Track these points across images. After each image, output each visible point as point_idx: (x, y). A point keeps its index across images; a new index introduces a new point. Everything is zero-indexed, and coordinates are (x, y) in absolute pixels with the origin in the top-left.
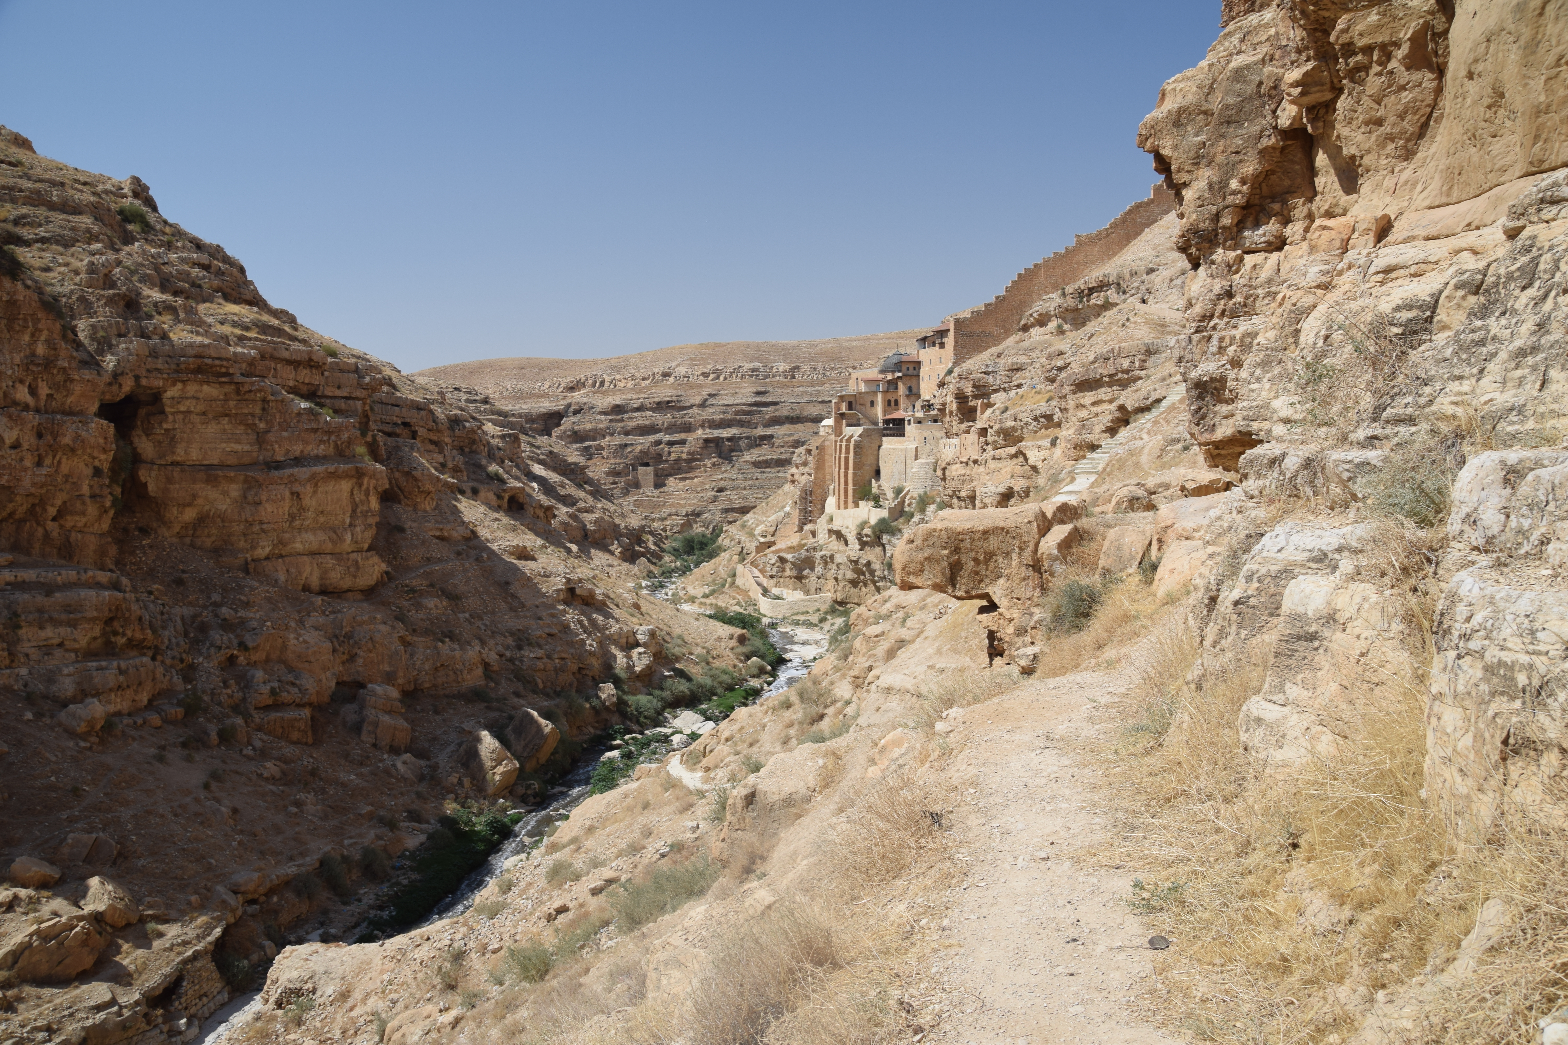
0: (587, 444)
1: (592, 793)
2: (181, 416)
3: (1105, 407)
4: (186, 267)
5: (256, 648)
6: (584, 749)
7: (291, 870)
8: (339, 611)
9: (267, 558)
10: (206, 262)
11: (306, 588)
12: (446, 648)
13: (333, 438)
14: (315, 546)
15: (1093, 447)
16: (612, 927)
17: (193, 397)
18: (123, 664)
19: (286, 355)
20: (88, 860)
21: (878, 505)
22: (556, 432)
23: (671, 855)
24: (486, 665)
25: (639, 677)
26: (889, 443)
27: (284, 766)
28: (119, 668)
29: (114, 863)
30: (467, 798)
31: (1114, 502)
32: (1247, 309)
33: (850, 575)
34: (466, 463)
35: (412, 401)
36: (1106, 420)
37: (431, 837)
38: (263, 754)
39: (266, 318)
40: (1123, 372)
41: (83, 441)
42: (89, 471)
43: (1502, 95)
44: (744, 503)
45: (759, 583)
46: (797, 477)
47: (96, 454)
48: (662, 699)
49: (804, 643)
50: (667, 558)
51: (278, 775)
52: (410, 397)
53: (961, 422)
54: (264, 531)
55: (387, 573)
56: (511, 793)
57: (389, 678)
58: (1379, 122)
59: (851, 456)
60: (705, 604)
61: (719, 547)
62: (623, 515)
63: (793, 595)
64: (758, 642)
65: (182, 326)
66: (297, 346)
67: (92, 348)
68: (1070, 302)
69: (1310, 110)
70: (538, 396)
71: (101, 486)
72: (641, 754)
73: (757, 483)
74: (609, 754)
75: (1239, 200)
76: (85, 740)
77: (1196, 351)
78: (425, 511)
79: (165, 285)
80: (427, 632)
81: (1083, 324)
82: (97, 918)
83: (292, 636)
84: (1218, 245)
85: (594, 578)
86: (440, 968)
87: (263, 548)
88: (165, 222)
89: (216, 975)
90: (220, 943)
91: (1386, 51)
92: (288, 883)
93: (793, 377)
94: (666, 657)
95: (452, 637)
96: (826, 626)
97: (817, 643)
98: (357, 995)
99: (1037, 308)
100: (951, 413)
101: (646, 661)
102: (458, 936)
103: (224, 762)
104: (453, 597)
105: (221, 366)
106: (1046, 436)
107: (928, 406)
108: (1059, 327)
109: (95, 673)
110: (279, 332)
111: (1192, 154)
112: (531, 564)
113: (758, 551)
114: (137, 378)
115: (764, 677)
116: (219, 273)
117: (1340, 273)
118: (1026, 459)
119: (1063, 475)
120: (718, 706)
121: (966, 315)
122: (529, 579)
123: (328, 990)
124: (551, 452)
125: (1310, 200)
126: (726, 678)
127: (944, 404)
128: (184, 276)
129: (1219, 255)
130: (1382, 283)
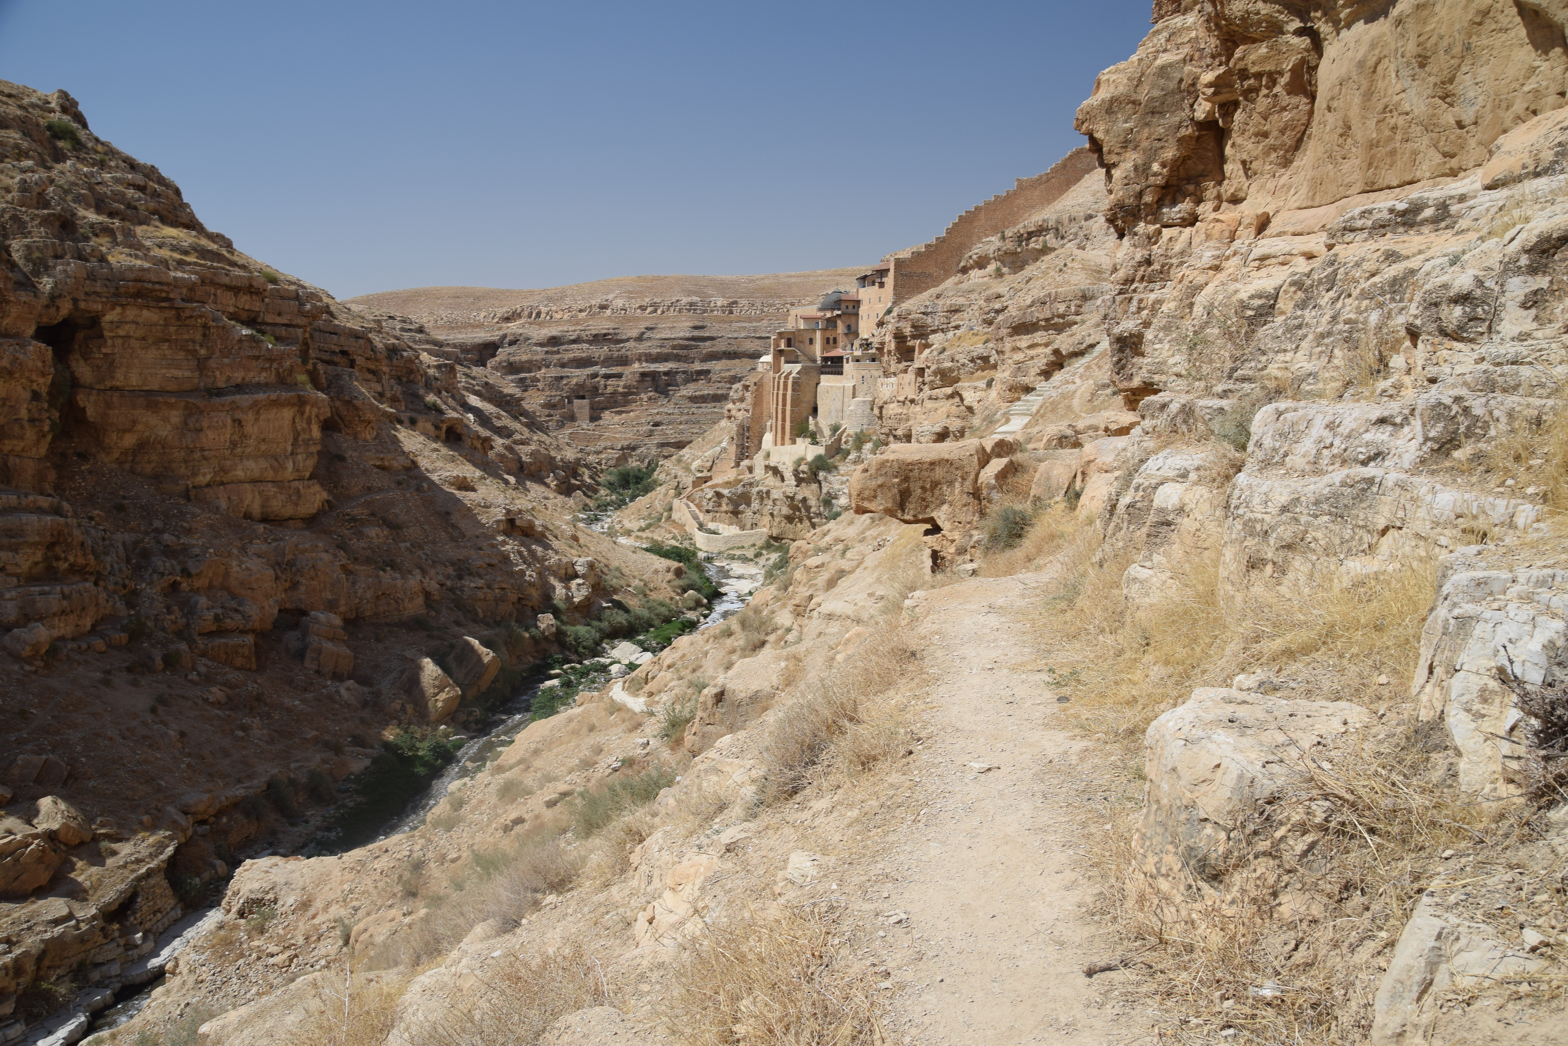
0: (523, 375)
1: (533, 720)
2: (120, 341)
3: (1040, 350)
4: (120, 188)
5: (199, 575)
6: (524, 678)
7: (239, 792)
8: (281, 539)
9: (208, 485)
10: (142, 183)
11: (248, 516)
12: (387, 577)
13: (275, 365)
14: (256, 474)
15: (1028, 390)
16: (569, 834)
17: (133, 322)
18: (66, 590)
19: (226, 280)
20: (38, 781)
21: (815, 442)
22: (491, 363)
23: (623, 770)
24: (427, 595)
25: (578, 608)
26: (827, 381)
27: (229, 691)
28: (62, 593)
29: (65, 784)
30: (409, 724)
31: (1045, 440)
32: (1163, 275)
33: (786, 511)
34: (404, 393)
35: (350, 329)
36: (1041, 363)
37: (375, 761)
38: (208, 679)
39: (204, 242)
40: (1059, 316)
41: (21, 364)
42: (27, 395)
43: (1349, 128)
44: (680, 438)
45: (696, 518)
46: (733, 413)
47: (34, 377)
48: (601, 630)
49: (739, 577)
50: (603, 492)
51: (223, 700)
52: (348, 325)
53: (899, 362)
54: (205, 458)
55: (328, 501)
56: (453, 719)
57: (331, 606)
58: (1265, 135)
59: (789, 392)
60: (641, 538)
61: (655, 481)
62: (558, 448)
63: (729, 530)
64: (694, 576)
65: (120, 248)
66: (237, 272)
67: (27, 268)
68: (1009, 245)
69: (1222, 106)
70: (473, 326)
71: (40, 411)
72: (580, 683)
73: (693, 418)
74: (548, 683)
75: (1159, 181)
76: (30, 664)
77: (1119, 310)
78: (366, 440)
79: (100, 206)
80: (368, 561)
81: (1022, 268)
82: (51, 836)
83: (234, 563)
84: (1140, 219)
85: (533, 509)
86: (400, 877)
87: (204, 475)
88: (97, 140)
89: (169, 892)
90: (172, 861)
91: (1272, 78)
92: (236, 805)
93: (731, 312)
94: (604, 589)
95: (393, 566)
96: (762, 561)
97: (752, 577)
98: (318, 904)
99: (977, 251)
100: (889, 352)
101: (584, 592)
102: (417, 847)
103: (169, 686)
104: (394, 527)
105: (162, 291)
106: (982, 378)
107: (867, 345)
108: (998, 270)
109: (38, 598)
110: (217, 257)
111: (1121, 139)
112: (471, 495)
113: (694, 486)
114: (75, 301)
115: (700, 610)
116: (155, 195)
117: (1228, 258)
118: (962, 400)
119: (998, 416)
120: (655, 638)
121: (905, 254)
122: (469, 510)
123: (289, 900)
124: (487, 383)
125: (1220, 183)
126: (663, 610)
127: (882, 344)
128: (120, 197)
129: (1141, 227)
130: (1258, 268)
